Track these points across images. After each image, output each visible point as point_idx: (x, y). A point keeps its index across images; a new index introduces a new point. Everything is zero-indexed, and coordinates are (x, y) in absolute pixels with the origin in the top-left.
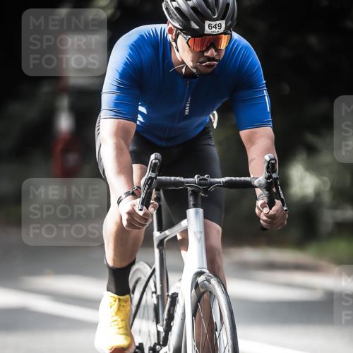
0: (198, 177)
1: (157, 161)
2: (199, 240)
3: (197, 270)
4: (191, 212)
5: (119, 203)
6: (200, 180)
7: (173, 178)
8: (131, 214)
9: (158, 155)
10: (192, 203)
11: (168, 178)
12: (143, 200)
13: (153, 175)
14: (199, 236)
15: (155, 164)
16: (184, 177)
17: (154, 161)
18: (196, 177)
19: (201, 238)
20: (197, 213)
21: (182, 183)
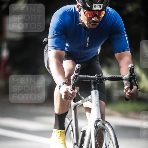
0: (97, 75)
1: (79, 68)
3: (96, 119)
4: (93, 92)
5: (60, 88)
6: (98, 77)
7: (85, 76)
8: (66, 93)
10: (93, 88)
11: (83, 76)
12: (73, 86)
13: (77, 74)
14: (97, 103)
15: (78, 69)
16: (90, 76)
17: (77, 68)
18: (96, 75)
20: (96, 92)
21: (89, 78)
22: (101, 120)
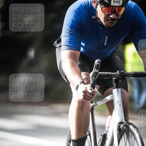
0: (119, 72)
1: (99, 63)
2: (120, 105)
3: (119, 121)
4: (115, 91)
5: (77, 89)
6: (120, 73)
7: (106, 73)
8: (85, 92)
9: (99, 60)
10: (115, 86)
11: (103, 73)
12: (92, 84)
13: (97, 71)
14: (120, 103)
15: (98, 65)
16: (112, 72)
17: (97, 64)
18: (118, 72)
19: (121, 104)
20: (118, 91)
21: (111, 75)
22: (125, 122)
